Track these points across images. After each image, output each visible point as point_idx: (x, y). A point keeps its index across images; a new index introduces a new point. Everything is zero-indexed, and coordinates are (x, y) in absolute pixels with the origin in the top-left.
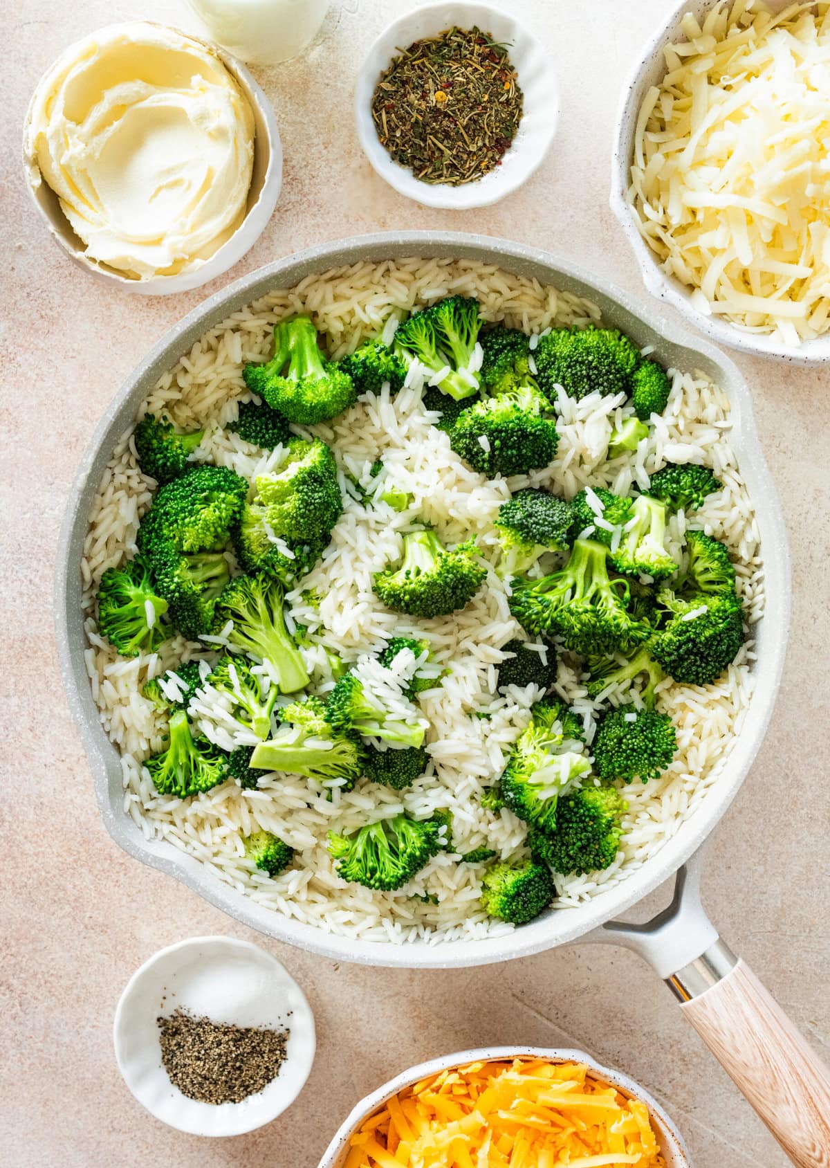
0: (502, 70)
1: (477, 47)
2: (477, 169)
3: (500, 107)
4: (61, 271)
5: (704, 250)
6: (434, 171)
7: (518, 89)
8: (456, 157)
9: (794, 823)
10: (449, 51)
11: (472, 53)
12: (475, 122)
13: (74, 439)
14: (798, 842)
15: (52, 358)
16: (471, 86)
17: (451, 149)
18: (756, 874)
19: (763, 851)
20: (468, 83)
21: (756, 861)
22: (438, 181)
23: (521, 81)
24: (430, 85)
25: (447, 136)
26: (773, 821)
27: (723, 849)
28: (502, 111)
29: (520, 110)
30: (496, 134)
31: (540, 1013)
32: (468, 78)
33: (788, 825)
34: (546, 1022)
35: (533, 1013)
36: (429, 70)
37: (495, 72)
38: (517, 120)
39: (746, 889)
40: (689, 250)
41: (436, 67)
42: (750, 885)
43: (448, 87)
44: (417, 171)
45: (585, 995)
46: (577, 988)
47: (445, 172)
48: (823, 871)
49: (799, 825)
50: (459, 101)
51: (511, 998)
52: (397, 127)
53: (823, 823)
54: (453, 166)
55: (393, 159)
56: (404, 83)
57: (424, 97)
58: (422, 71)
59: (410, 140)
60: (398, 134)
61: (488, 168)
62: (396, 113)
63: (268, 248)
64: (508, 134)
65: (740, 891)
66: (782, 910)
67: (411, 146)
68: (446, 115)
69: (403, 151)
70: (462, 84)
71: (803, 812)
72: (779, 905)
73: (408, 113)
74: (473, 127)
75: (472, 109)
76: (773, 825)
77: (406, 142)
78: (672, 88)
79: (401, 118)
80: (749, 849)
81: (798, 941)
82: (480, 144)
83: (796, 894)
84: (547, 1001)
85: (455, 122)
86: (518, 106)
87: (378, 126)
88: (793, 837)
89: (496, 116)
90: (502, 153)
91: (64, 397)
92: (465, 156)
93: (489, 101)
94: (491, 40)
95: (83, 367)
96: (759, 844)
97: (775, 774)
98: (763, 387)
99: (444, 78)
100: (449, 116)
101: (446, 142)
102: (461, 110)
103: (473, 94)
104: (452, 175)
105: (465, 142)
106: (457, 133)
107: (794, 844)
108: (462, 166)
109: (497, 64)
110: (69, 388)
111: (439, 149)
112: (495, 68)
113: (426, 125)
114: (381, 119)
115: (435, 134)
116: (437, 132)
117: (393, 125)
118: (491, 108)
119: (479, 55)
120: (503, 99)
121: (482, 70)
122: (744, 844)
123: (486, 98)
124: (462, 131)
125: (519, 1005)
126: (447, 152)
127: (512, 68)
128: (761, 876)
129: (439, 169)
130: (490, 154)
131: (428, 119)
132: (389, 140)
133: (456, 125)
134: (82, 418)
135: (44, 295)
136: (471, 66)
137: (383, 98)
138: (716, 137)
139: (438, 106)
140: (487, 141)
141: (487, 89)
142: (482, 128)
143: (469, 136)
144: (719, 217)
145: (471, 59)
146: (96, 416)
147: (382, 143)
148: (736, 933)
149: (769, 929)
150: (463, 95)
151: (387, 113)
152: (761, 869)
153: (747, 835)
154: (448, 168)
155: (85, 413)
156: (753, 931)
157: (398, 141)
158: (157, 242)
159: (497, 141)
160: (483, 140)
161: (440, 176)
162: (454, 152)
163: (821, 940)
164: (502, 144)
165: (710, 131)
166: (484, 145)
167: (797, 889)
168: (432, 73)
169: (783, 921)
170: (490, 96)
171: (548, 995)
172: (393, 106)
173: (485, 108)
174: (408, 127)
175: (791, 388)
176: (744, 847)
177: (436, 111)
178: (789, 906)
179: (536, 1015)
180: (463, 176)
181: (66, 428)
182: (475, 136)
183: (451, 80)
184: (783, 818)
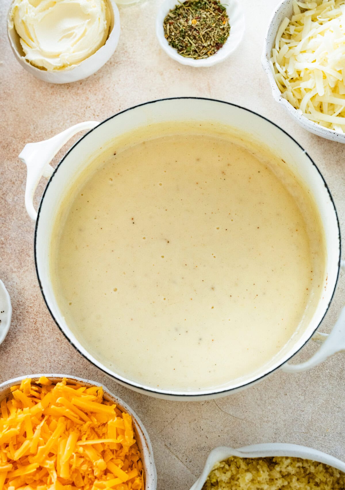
0: (223, 16)
1: (213, 5)
2: (206, 54)
3: (220, 30)
4: (17, 75)
5: (302, 90)
6: (187, 52)
7: (228, 25)
8: (197, 47)
9: (322, 376)
10: (201, 5)
11: (211, 7)
12: (208, 34)
13: (6, 145)
14: (323, 387)
15: (5, 110)
16: (208, 19)
17: (195, 44)
18: (300, 400)
19: (304, 388)
20: (207, 18)
21: (300, 393)
22: (188, 56)
23: (230, 22)
24: (190, 17)
25: (195, 38)
26: (311, 374)
27: (284, 384)
28: (220, 32)
29: (229, 33)
30: (217, 41)
31: (177, 457)
32: (207, 16)
33: (319, 377)
34: (180, 463)
35: (174, 457)
36: (191, 11)
37: (220, 17)
38: (227, 37)
39: (294, 408)
40: (295, 90)
41: (194, 11)
42: (296, 405)
43: (198, 19)
44: (179, 51)
45: (203, 451)
46: (199, 447)
47: (191, 53)
48: (335, 404)
49: (324, 378)
50: (202, 25)
51: (164, 447)
52: (173, 31)
53: (337, 378)
54: (195, 51)
55: (169, 45)
56: (179, 15)
57: (187, 21)
58: (188, 11)
59: (178, 37)
60: (173, 34)
61: (211, 54)
62: (174, 26)
63: (109, 78)
64: (222, 42)
65: (290, 408)
66: (311, 421)
67: (178, 40)
68: (195, 29)
69: (174, 42)
70: (204, 18)
71: (327, 371)
72: (310, 418)
73: (179, 26)
74: (206, 36)
75: (207, 29)
76: (311, 376)
77: (176, 38)
78: (295, 23)
79: (175, 28)
80: (297, 387)
81: (318, 440)
82: (209, 43)
83: (320, 414)
84: (183, 451)
85: (199, 33)
86: (227, 31)
87: (165, 30)
88: (321, 384)
89: (218, 33)
90: (218, 49)
91: (6, 127)
92: (201, 48)
93: (216, 27)
94: (220, 3)
95: (17, 115)
96: (303, 385)
97: (315, 350)
98: (326, 165)
99: (197, 15)
100: (197, 30)
101: (193, 40)
102: (202, 29)
103: (208, 23)
104: (194, 54)
105: (202, 42)
106: (199, 37)
107: (321, 387)
108: (199, 52)
109: (221, 13)
110: (9, 123)
111: (190, 43)
112: (220, 15)
113: (185, 32)
114: (166, 28)
115: (189, 36)
116: (190, 36)
117: (171, 30)
118: (216, 30)
119: (214, 8)
120: (221, 27)
121: (214, 14)
122: (294, 383)
123: (214, 25)
124: (201, 37)
125: (168, 451)
126: (194, 45)
127: (227, 17)
128: (302, 402)
129: (189, 52)
130: (213, 49)
131: (187, 30)
132: (169, 37)
133: (199, 34)
134: (12, 136)
135: (7, 84)
136: (209, 12)
137: (169, 19)
138: (313, 41)
139: (193, 25)
140: (212, 43)
141: (215, 22)
142: (210, 37)
143: (204, 39)
144: (310, 75)
145: (210, 9)
146: (18, 137)
147: (166, 37)
148: (286, 431)
149: (304, 431)
150: (204, 22)
151: (170, 25)
152: (302, 398)
153: (297, 379)
154: (193, 52)
155: (14, 135)
156: (295, 431)
157: (173, 37)
158: (57, 56)
159: (217, 44)
160: (210, 42)
161: (189, 54)
162: (197, 45)
163: (331, 441)
164: (218, 46)
165: (310, 39)
166: (211, 44)
167: (320, 412)
168: (192, 13)
169: (311, 428)
170: (216, 25)
171: (183, 448)
172: (173, 23)
173: (213, 29)
174: (178, 32)
175: (339, 167)
176: (295, 385)
177: (191, 27)
178: (315, 420)
179: (176, 458)
180: (199, 56)
181: (4, 140)
182: (207, 40)
183: (200, 16)
184: (316, 373)
